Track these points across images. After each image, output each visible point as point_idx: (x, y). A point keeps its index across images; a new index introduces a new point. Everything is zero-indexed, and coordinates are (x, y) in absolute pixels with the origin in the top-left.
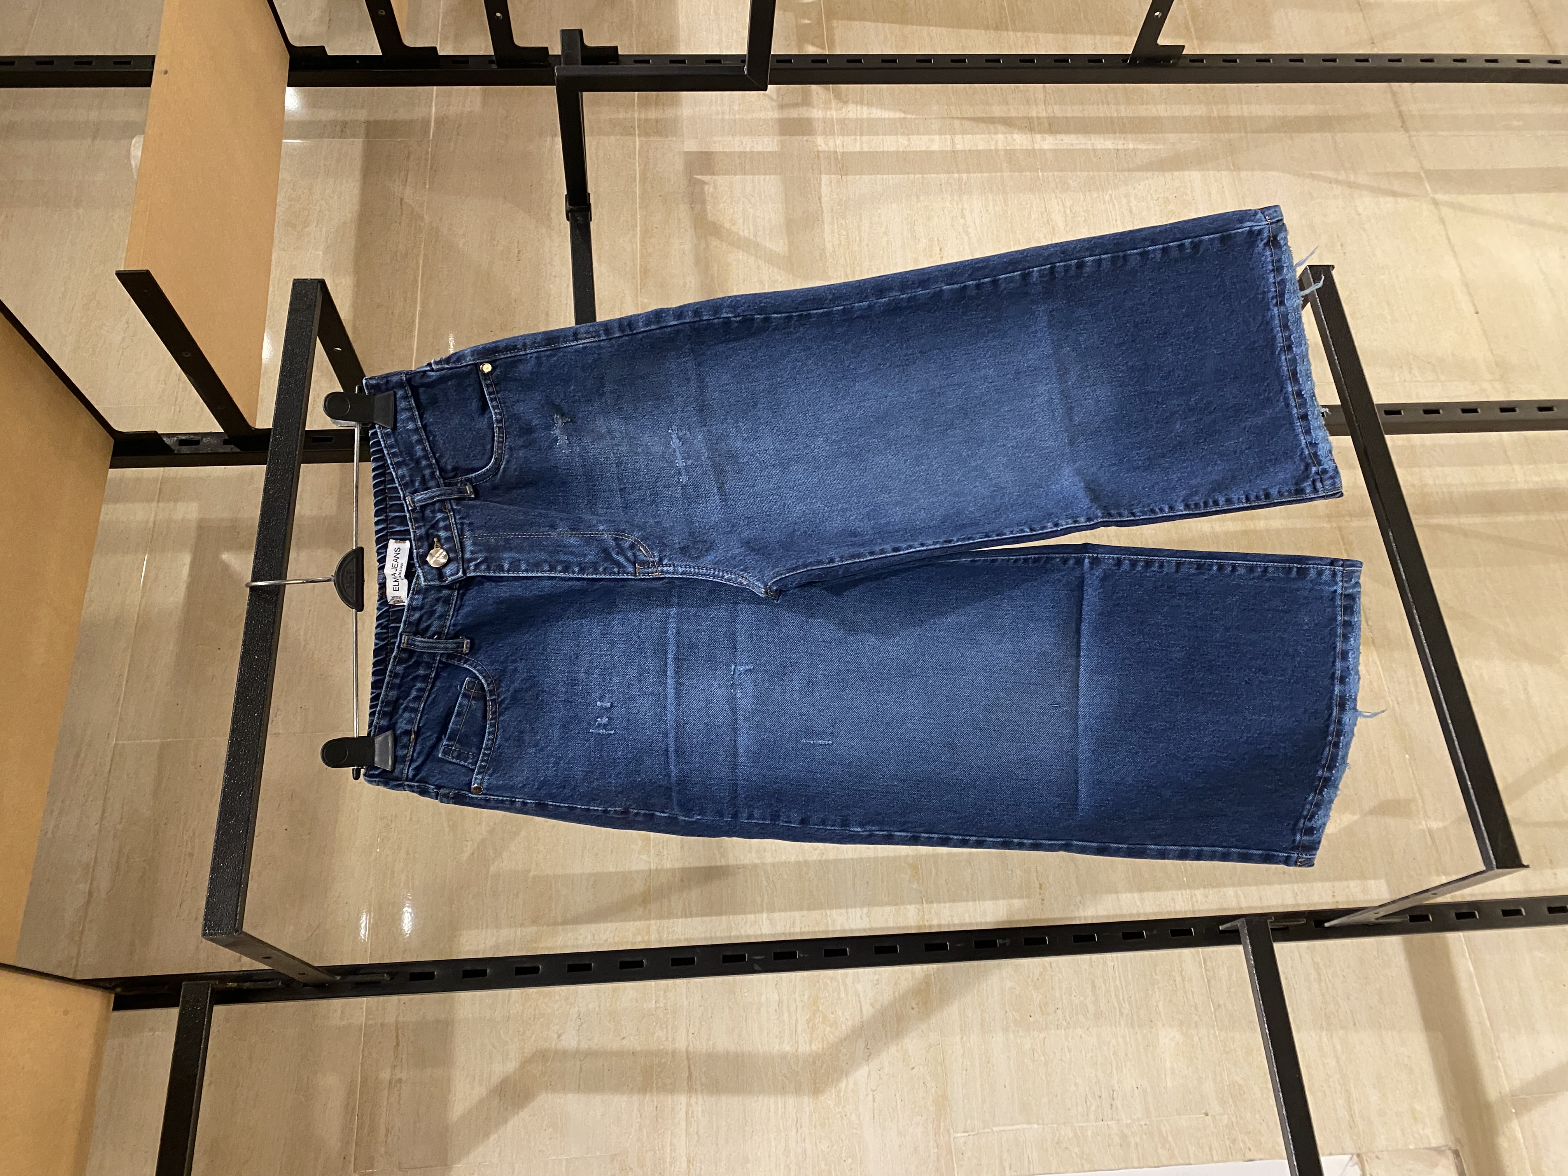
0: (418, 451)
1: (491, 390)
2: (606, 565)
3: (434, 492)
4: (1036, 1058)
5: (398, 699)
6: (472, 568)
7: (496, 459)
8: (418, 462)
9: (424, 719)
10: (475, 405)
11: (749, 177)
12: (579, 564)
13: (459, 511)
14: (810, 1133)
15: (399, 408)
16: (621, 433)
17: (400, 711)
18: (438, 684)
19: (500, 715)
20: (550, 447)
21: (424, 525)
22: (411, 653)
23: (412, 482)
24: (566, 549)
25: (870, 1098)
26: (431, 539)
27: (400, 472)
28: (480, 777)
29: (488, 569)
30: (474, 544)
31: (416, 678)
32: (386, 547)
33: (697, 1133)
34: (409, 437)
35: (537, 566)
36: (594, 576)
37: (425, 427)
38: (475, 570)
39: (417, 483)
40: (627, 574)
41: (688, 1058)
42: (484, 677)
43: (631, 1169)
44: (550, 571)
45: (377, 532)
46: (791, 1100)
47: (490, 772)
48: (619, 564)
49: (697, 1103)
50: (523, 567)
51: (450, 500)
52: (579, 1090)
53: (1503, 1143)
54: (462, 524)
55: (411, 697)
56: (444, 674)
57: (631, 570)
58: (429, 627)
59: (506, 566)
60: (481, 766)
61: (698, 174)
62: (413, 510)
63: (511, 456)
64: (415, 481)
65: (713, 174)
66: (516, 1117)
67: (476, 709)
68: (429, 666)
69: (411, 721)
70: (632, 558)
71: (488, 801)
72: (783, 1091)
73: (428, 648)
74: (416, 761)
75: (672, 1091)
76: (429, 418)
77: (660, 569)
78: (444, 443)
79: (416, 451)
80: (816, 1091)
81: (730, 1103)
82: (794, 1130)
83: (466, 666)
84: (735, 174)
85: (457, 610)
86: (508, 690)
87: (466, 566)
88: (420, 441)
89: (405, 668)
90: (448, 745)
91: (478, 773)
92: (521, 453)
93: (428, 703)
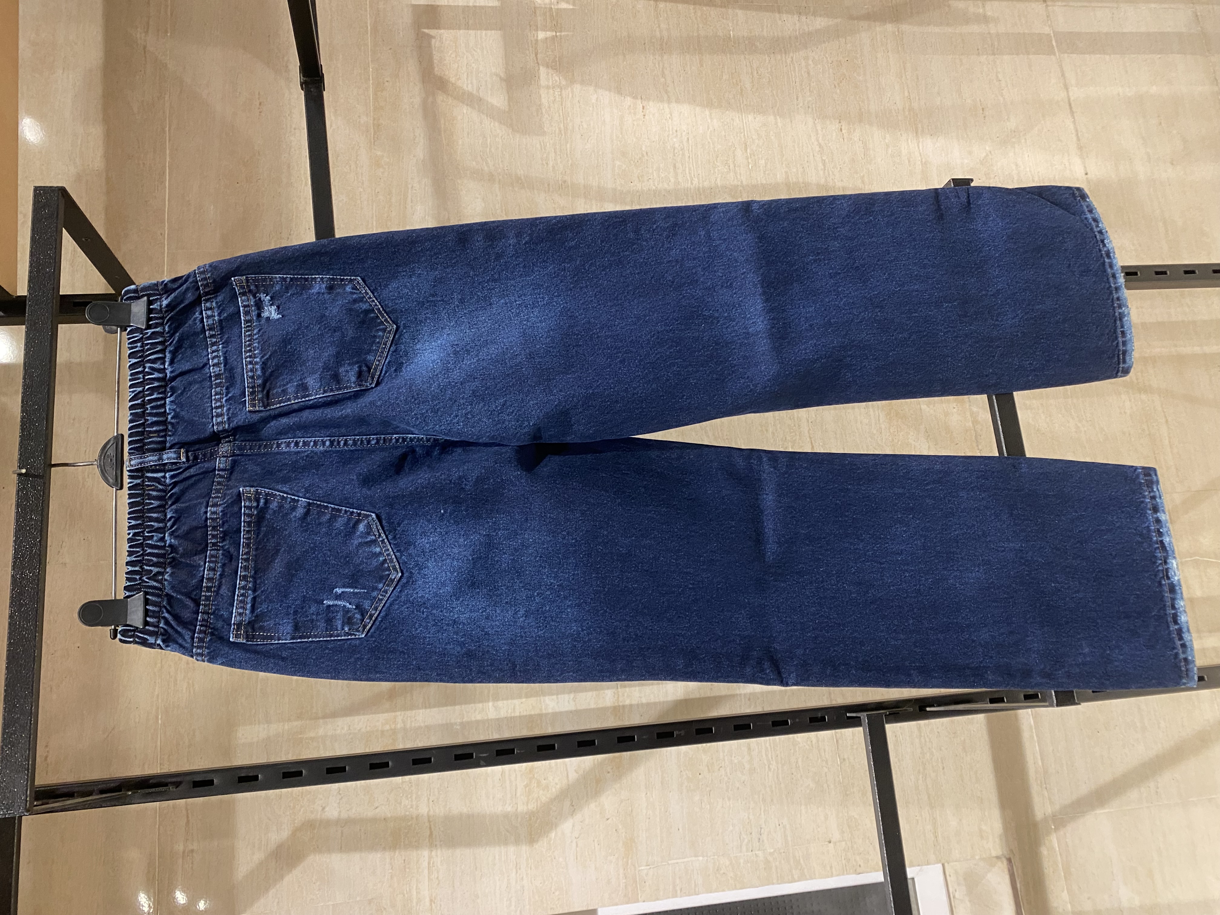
4: (703, 806)
11: (472, 32)
14: (527, 874)
25: (574, 845)
33: (437, 878)
41: (429, 821)
43: (385, 909)
46: (512, 849)
49: (437, 856)
52: (341, 850)
53: (1044, 851)
61: (425, 28)
65: (439, 28)
66: (291, 875)
72: (506, 843)
75: (417, 846)
80: (532, 840)
81: (463, 854)
82: (514, 870)
84: (460, 29)
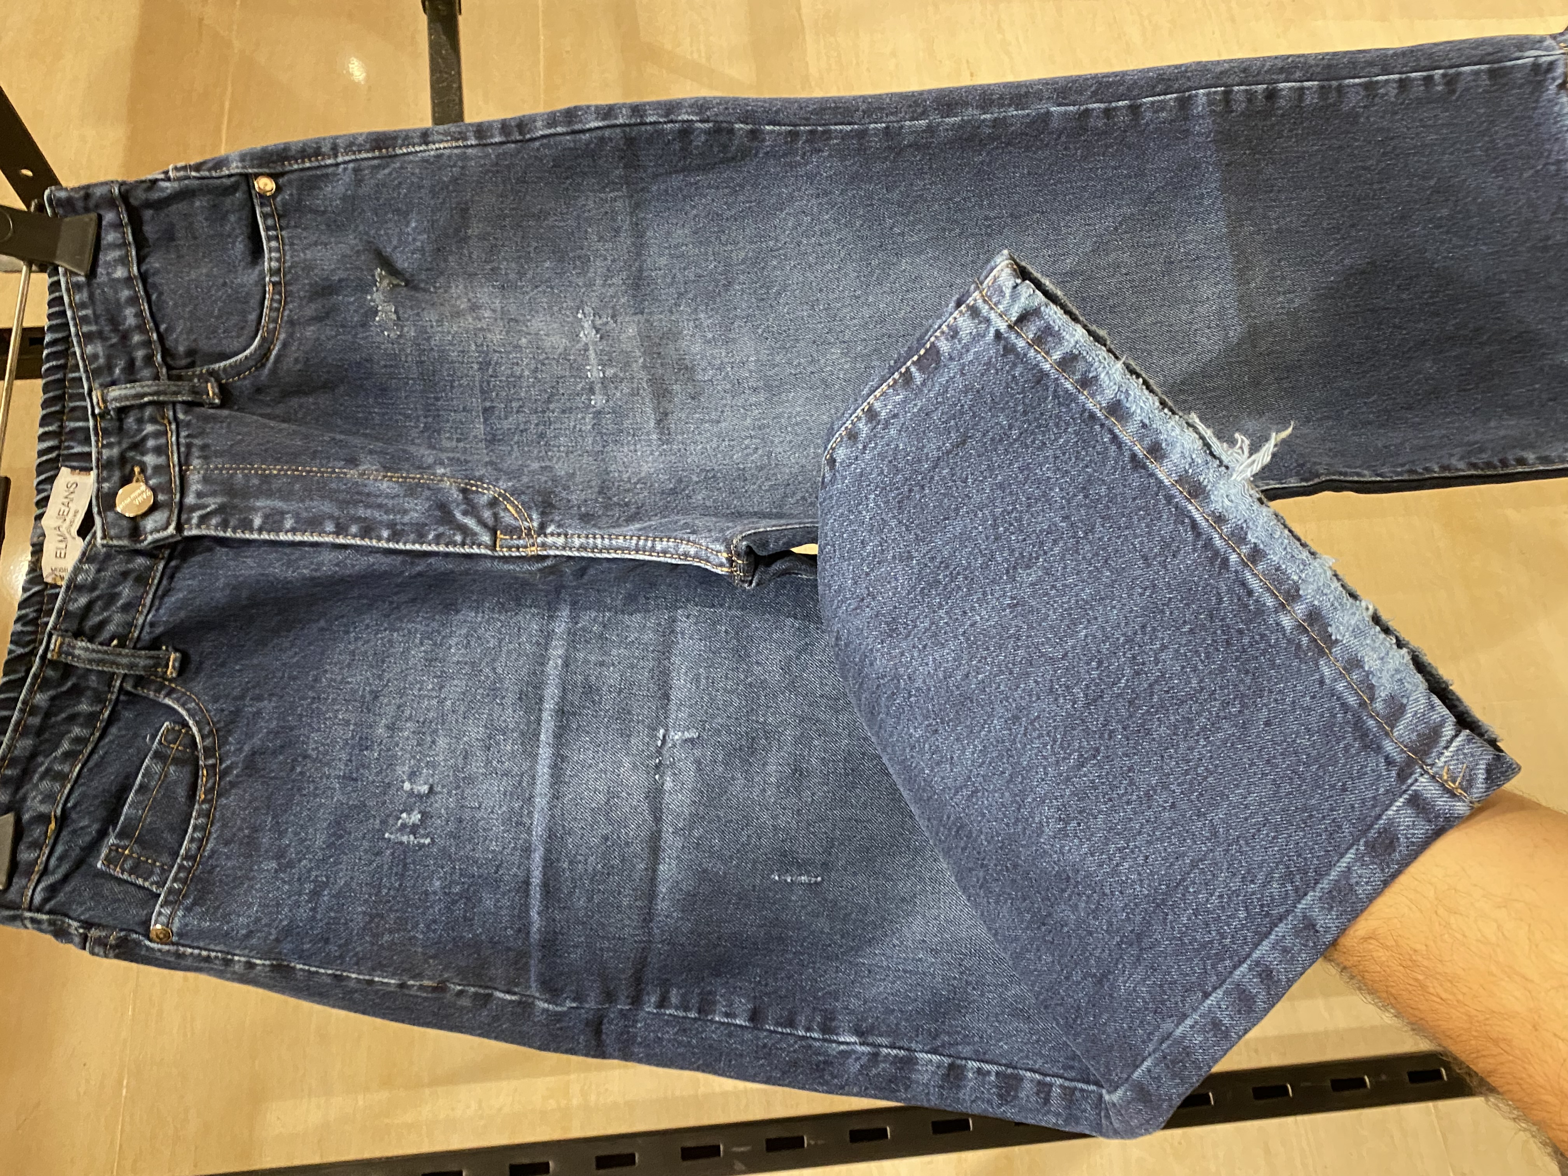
0: (129, 317)
1: (270, 222)
2: (441, 529)
3: (145, 387)
5: (33, 755)
6: (194, 521)
7: (263, 339)
8: (125, 337)
9: (76, 794)
10: (240, 247)
12: (391, 525)
13: (188, 424)
15: (104, 242)
16: (494, 311)
17: (36, 777)
18: (114, 730)
19: (219, 796)
20: (364, 325)
21: (119, 443)
22: (67, 670)
23: (110, 367)
24: (372, 499)
26: (128, 467)
27: (89, 349)
28: (167, 911)
29: (225, 525)
30: (205, 480)
31: (72, 719)
32: (51, 480)
34: (116, 292)
35: (314, 523)
36: (417, 547)
37: (144, 277)
38: (198, 526)
39: (117, 371)
40: (479, 545)
42: (197, 723)
44: (337, 534)
45: (41, 453)
47: (189, 901)
48: (464, 530)
50: (289, 523)
51: (174, 404)
54: (189, 446)
55: (60, 751)
56: (128, 714)
57: (486, 538)
58: (102, 625)
59: (257, 522)
60: (171, 891)
62: (102, 416)
63: (291, 335)
64: (116, 366)
67: (175, 783)
68: (99, 698)
69: (50, 798)
70: (490, 522)
71: (180, 956)
73: (99, 662)
74: (53, 873)
76: (154, 263)
77: (539, 540)
78: (176, 305)
79: (125, 318)
83: (168, 701)
85: (161, 596)
86: (240, 750)
87: (184, 517)
88: (133, 301)
89: (53, 699)
90: (118, 846)
91: (165, 903)
92: (310, 332)
93: (91, 764)
